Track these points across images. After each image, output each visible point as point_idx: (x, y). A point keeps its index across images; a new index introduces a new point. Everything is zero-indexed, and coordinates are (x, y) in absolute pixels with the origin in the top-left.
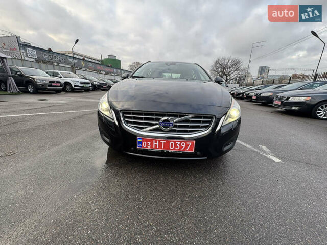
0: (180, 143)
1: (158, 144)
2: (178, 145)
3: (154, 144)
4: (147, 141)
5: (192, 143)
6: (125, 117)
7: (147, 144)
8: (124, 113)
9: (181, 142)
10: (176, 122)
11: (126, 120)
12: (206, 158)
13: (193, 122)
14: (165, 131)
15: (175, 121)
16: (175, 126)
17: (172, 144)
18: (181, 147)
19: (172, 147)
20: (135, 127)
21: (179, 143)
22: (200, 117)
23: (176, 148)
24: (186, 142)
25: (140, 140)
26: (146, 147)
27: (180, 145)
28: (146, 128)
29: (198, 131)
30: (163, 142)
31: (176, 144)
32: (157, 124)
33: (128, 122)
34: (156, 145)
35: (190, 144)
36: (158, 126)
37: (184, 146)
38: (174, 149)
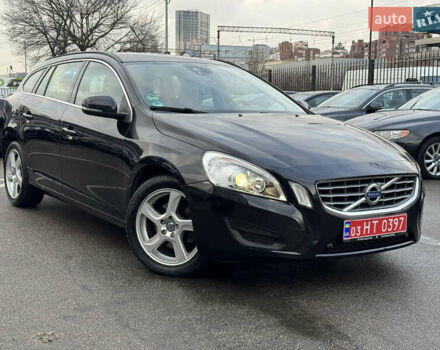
1: (369, 227)
2: (390, 224)
3: (365, 227)
4: (356, 225)
5: (405, 217)
6: (320, 192)
7: (357, 229)
9: (394, 219)
10: (384, 190)
13: (398, 187)
15: (382, 188)
16: (383, 196)
17: (385, 223)
18: (394, 226)
19: (384, 228)
20: (335, 205)
22: (405, 179)
23: (389, 229)
24: (398, 218)
25: (347, 226)
26: (356, 235)
27: (393, 223)
28: (348, 205)
30: (375, 222)
32: (362, 197)
34: (367, 230)
35: (403, 219)
37: (397, 224)
38: (387, 231)
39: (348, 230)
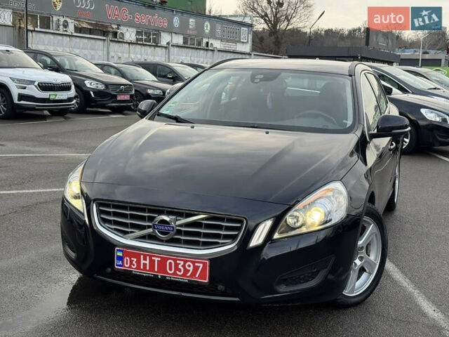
0: (185, 264)
1: (147, 262)
2: (180, 267)
3: (142, 262)
4: (131, 255)
5: (204, 264)
6: (100, 212)
7: (131, 261)
8: (99, 205)
9: (185, 262)
10: (181, 226)
11: (102, 216)
12: (237, 299)
13: (208, 226)
14: (162, 241)
15: (178, 223)
16: (179, 232)
17: (170, 263)
18: (186, 271)
19: (171, 269)
20: (115, 229)
21: (182, 263)
22: (222, 219)
23: (178, 272)
24: (193, 263)
25: (120, 254)
26: (130, 267)
27: (184, 266)
28: (132, 232)
29: (218, 243)
30: (156, 259)
31: (177, 265)
32: (149, 227)
33: (105, 221)
34: (145, 265)
35: (201, 265)
36: (151, 230)
37: (191, 269)
38: (175, 273)
39: (120, 258)
